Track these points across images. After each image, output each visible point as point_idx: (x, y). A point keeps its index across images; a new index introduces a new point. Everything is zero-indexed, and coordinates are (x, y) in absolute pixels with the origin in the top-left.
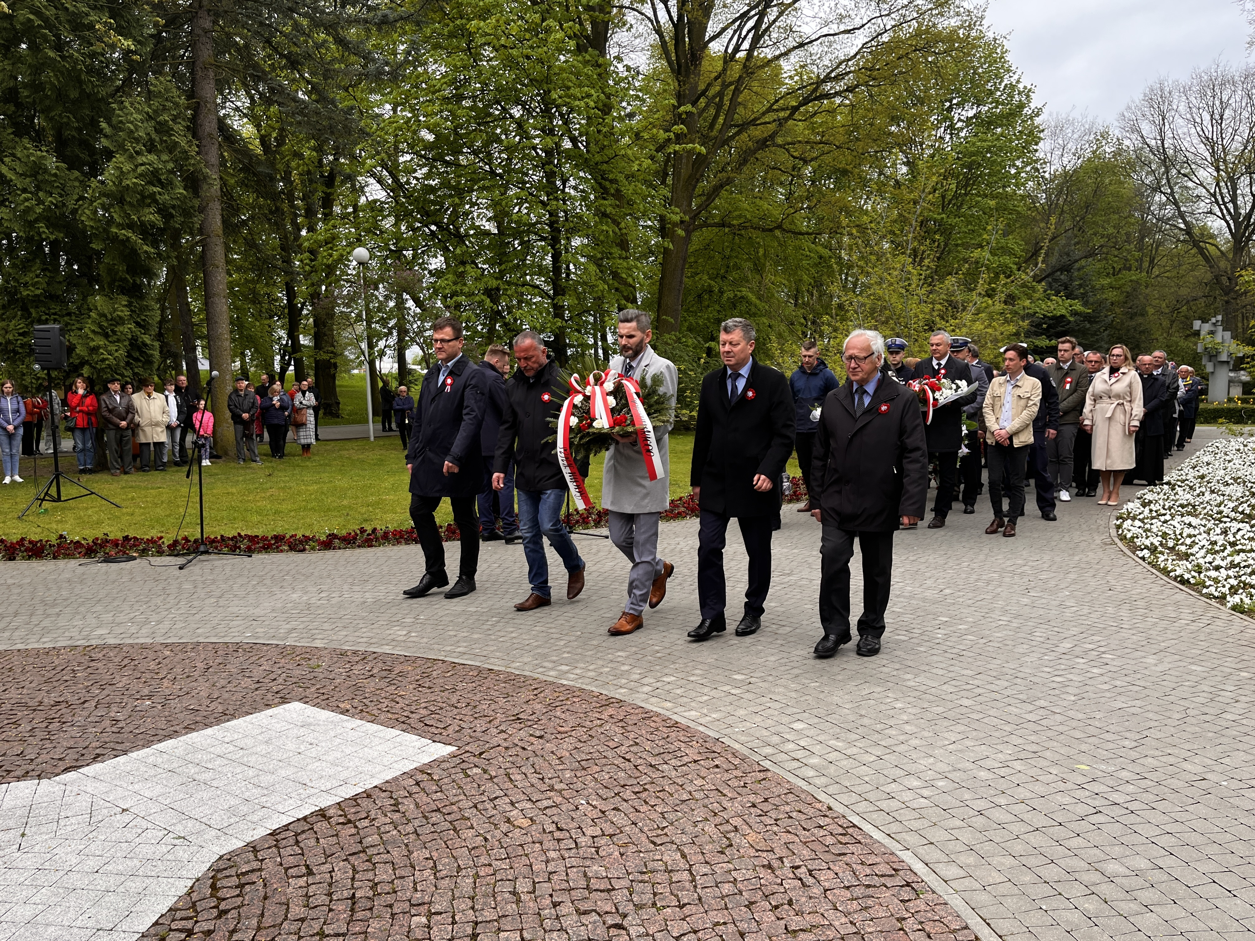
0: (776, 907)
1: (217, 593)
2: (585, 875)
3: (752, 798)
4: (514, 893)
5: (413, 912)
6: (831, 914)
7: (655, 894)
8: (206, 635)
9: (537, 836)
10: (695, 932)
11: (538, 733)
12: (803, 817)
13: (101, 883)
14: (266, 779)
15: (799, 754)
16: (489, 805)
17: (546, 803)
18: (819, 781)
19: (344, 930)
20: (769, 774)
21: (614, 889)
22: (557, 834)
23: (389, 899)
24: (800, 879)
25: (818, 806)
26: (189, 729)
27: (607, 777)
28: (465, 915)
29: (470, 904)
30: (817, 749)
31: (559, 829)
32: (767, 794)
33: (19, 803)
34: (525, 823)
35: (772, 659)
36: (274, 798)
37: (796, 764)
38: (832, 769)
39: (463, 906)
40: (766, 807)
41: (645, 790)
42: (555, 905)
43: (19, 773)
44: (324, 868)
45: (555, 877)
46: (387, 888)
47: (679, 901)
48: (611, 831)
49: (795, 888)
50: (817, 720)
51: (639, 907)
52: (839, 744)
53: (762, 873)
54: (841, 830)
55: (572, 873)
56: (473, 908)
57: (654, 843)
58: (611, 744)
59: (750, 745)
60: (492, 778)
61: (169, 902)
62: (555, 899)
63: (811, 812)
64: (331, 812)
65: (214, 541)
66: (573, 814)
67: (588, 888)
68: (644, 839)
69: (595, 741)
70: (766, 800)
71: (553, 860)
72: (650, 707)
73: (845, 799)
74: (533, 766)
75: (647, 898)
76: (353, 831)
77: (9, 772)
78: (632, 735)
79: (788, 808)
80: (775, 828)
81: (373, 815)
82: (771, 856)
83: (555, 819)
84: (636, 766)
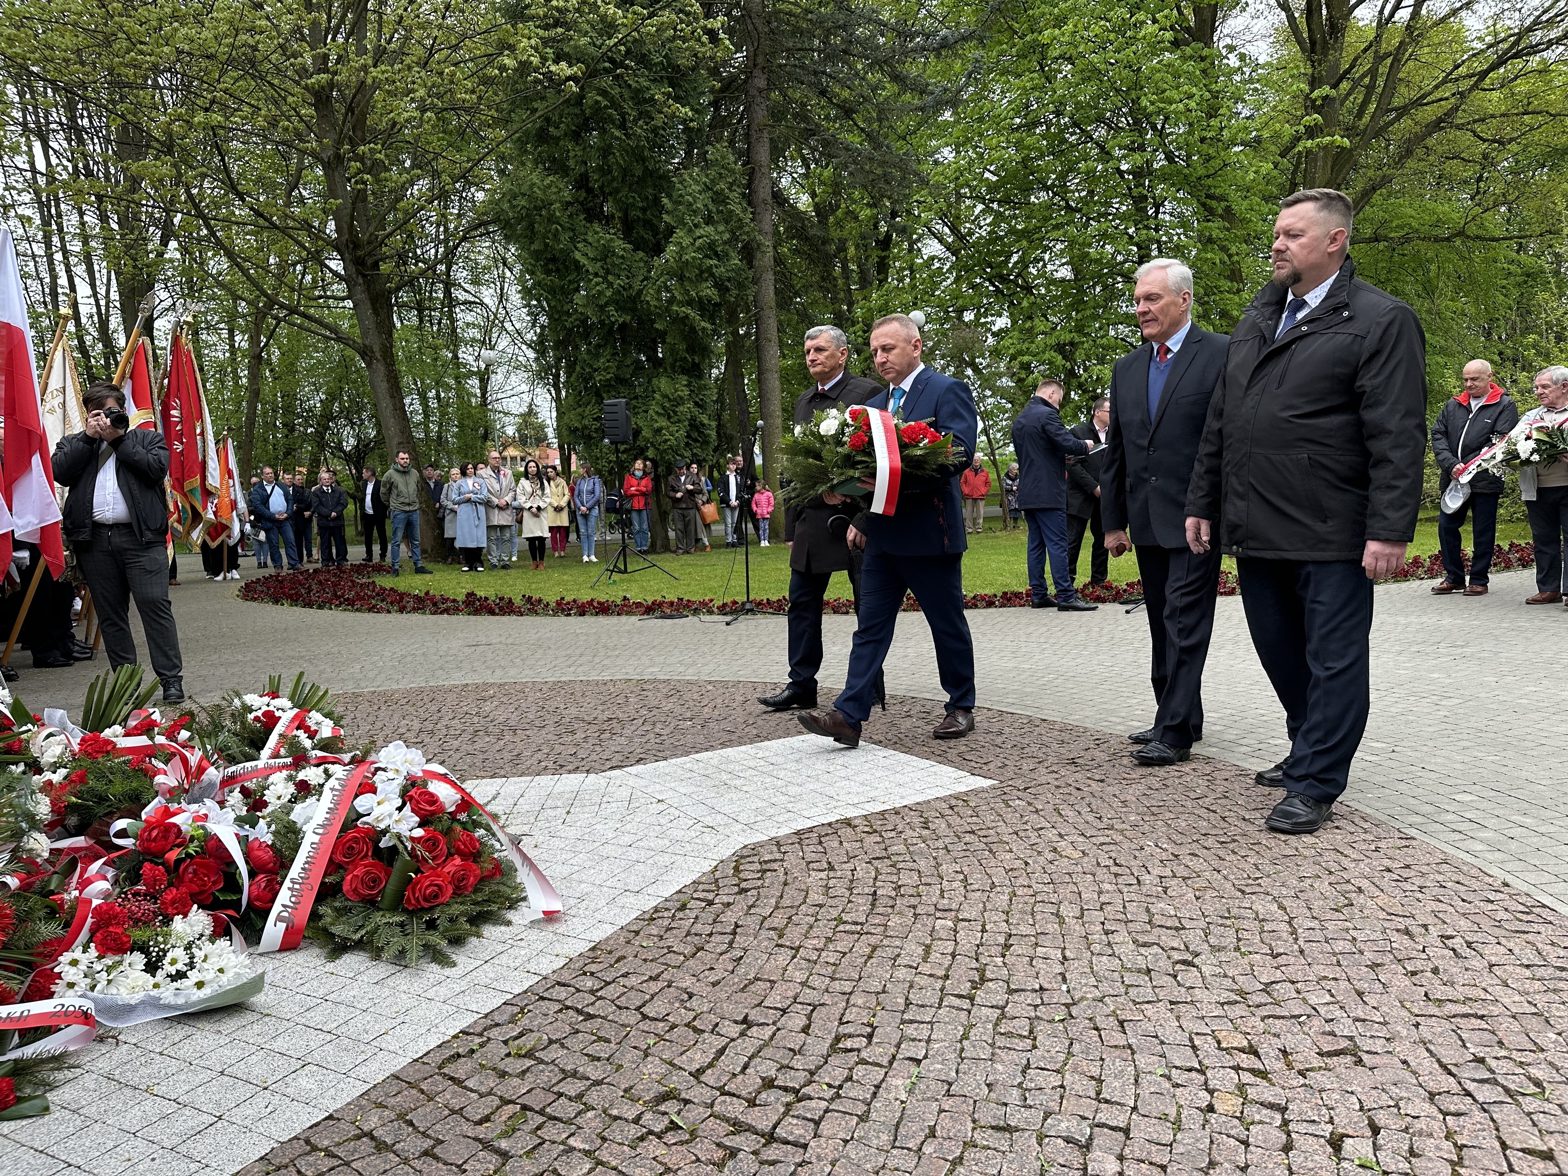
0: (1414, 973)
1: (760, 644)
2: (1148, 910)
3: (1387, 863)
4: (1057, 915)
5: (938, 915)
6: (1499, 991)
7: (1239, 940)
8: (745, 675)
9: (1088, 867)
10: (1293, 983)
11: (1097, 777)
12: (1463, 888)
13: (633, 855)
14: (793, 790)
15: (1464, 827)
16: (1033, 835)
17: (1102, 839)
18: (1489, 856)
19: (863, 920)
20: (1414, 843)
21: (1184, 928)
22: (1114, 869)
23: (913, 901)
24: (1453, 950)
25: (1487, 879)
26: (724, 745)
27: (1184, 824)
28: (997, 925)
29: (1004, 917)
30: (1491, 823)
31: (1116, 864)
32: (1409, 861)
33: (567, 789)
34: (1077, 855)
35: (1431, 729)
36: (799, 805)
37: (1457, 836)
38: (1513, 846)
39: (996, 918)
40: (1406, 873)
41: (1234, 841)
42: (1107, 933)
43: (570, 767)
44: (844, 866)
45: (1109, 908)
46: (912, 891)
47: (1271, 949)
48: (1185, 874)
49: (1443, 957)
50: (1494, 793)
51: (1216, 949)
52: (1528, 821)
53: (1395, 937)
54: (1521, 908)
55: (1131, 907)
56: (1007, 922)
57: (1243, 892)
58: (1193, 795)
59: (1389, 812)
60: (1037, 811)
61: (693, 877)
62: (1108, 927)
63: (1475, 885)
64: (856, 822)
65: (760, 603)
66: (1137, 853)
67: (1150, 922)
68: (1228, 885)
69: (1170, 790)
70: (1408, 867)
71: (1108, 892)
72: (1248, 766)
73: (1532, 878)
74: (1089, 805)
75: (1230, 940)
76: (879, 839)
77: (562, 766)
78: (1220, 789)
79: (1440, 878)
80: (1419, 895)
81: (900, 828)
82: (1409, 921)
83: (1113, 855)
84: (1223, 818)
